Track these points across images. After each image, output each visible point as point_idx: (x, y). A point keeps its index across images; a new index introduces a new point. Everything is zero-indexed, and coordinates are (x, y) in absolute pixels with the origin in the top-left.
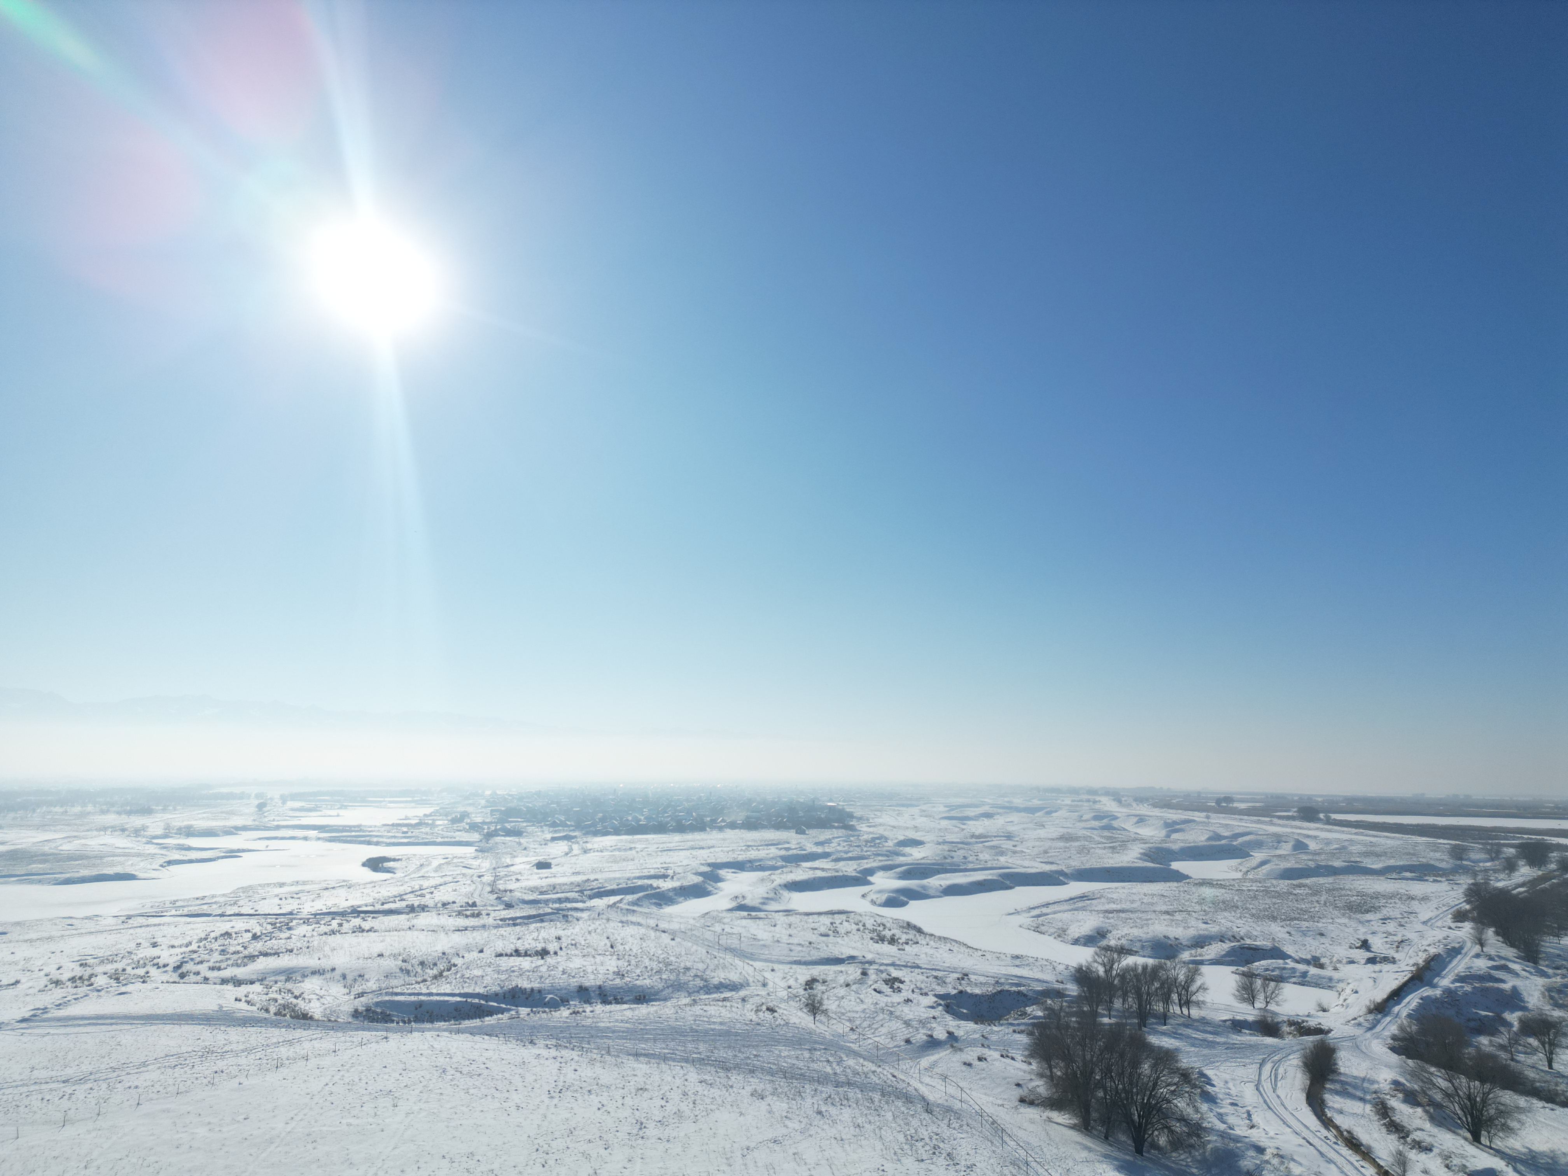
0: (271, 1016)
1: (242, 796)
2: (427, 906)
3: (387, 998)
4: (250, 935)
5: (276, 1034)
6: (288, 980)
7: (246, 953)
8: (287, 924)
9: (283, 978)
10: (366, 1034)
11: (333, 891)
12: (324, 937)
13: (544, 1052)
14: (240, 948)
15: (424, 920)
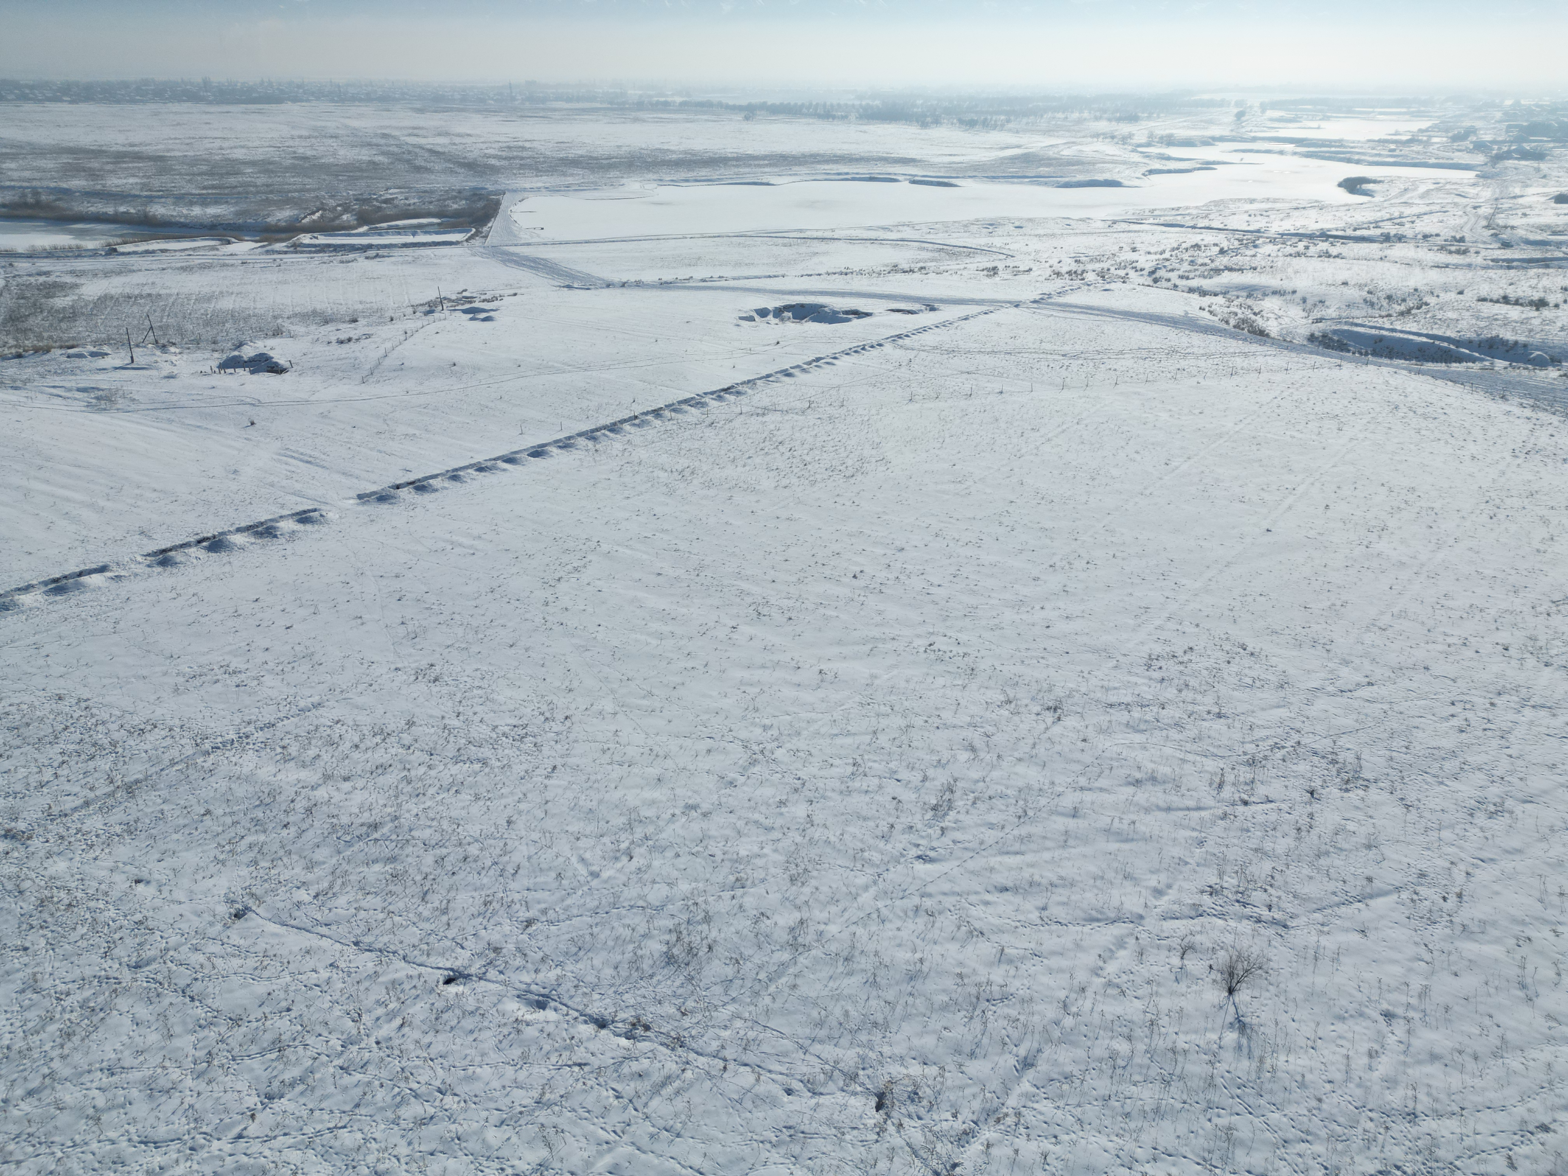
0: (1230, 327)
1: (1222, 104)
2: (1405, 237)
3: (1346, 328)
4: (1217, 249)
5: (1234, 345)
6: (1249, 296)
7: (1213, 266)
8: (1254, 242)
9: (1245, 294)
10: (1320, 359)
11: (1303, 212)
12: (1289, 258)
13: (1517, 411)
14: (1207, 261)
15: (1398, 251)
